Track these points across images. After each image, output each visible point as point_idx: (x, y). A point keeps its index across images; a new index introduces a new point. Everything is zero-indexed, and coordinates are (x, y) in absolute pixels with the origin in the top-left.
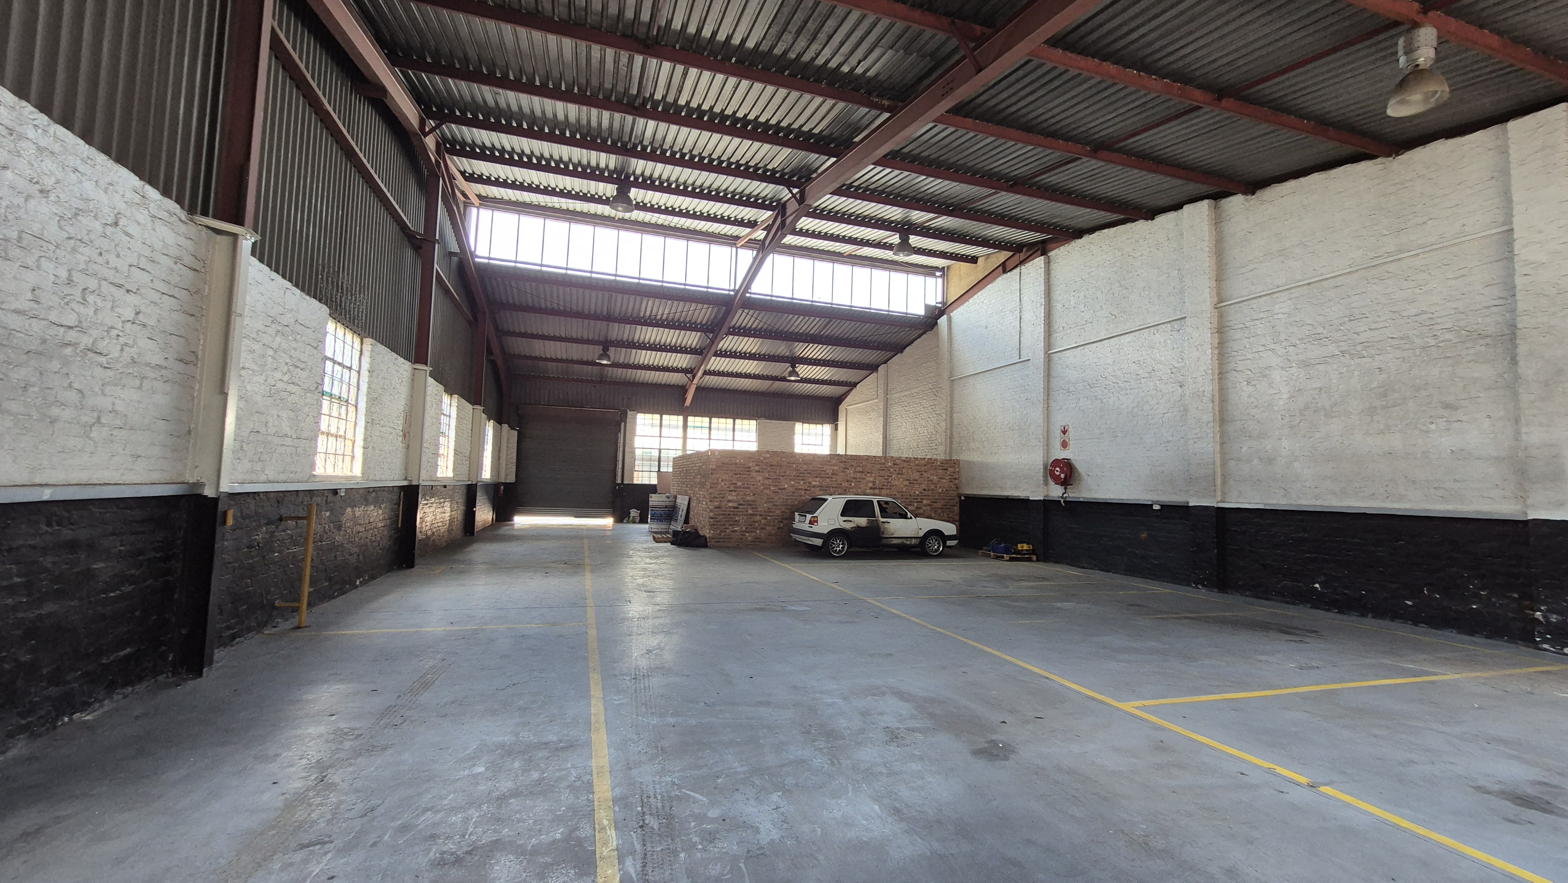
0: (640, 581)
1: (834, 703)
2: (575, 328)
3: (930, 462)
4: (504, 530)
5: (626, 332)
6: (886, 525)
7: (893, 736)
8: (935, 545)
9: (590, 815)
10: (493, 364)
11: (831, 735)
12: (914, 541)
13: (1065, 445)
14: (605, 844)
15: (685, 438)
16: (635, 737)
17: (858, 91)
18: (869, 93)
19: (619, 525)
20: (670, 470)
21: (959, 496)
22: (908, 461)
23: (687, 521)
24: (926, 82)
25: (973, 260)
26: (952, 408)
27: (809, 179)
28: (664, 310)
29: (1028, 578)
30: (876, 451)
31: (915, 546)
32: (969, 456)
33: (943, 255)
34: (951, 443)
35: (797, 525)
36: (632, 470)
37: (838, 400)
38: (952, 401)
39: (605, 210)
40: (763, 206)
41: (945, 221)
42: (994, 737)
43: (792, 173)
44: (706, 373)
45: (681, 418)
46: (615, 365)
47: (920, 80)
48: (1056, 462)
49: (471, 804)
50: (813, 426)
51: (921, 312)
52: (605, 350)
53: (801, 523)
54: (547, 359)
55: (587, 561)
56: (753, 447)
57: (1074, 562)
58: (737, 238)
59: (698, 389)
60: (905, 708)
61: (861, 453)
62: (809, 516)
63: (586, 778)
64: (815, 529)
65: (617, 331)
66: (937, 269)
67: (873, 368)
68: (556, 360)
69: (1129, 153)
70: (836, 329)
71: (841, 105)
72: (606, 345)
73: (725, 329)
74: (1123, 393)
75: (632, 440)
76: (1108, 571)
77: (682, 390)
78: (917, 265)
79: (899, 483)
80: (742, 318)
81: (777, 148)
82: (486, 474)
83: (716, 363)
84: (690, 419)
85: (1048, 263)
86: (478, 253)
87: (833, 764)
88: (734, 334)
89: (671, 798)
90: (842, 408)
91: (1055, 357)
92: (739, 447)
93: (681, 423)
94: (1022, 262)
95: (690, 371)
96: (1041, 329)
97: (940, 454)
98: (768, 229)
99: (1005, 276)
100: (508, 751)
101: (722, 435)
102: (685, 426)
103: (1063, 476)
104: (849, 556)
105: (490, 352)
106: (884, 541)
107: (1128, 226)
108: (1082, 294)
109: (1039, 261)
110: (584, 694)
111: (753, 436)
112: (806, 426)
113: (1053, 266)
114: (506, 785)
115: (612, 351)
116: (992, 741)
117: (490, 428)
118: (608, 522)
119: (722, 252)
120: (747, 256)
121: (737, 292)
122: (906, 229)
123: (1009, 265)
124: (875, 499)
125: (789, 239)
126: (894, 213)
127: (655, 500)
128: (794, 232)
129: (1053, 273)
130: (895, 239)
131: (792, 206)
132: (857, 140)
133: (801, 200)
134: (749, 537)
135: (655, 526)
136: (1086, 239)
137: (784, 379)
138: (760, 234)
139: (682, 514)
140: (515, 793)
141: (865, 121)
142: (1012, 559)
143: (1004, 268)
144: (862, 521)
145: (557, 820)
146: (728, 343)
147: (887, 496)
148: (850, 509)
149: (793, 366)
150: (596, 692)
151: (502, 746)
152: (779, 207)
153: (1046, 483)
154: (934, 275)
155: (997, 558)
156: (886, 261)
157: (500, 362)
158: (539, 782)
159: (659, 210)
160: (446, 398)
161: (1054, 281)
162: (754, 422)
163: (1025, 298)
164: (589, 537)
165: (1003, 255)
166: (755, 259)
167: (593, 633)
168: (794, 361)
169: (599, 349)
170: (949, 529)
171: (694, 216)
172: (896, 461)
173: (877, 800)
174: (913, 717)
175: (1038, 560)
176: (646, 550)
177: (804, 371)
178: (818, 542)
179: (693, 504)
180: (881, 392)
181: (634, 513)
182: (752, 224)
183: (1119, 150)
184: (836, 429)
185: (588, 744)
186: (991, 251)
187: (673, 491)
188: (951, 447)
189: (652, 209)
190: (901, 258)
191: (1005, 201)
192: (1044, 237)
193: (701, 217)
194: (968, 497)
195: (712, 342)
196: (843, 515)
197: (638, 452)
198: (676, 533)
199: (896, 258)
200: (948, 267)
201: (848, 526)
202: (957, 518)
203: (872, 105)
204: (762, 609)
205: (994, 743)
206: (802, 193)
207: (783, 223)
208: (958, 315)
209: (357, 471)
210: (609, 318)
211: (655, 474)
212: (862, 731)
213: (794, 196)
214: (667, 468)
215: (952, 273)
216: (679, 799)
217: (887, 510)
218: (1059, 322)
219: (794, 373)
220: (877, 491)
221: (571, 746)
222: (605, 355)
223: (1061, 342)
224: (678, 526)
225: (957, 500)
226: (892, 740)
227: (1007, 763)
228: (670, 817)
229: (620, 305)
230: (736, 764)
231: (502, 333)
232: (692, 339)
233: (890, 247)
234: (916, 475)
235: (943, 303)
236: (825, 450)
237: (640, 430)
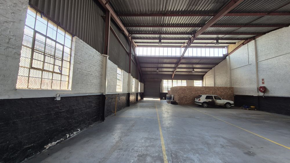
0: (166, 110)
1: (208, 138)
2: (153, 65)
3: (226, 88)
4: (142, 101)
5: (160, 65)
6: (216, 101)
7: (223, 146)
8: (228, 106)
9: (162, 152)
10: (140, 72)
11: (208, 144)
12: (223, 105)
13: (263, 83)
14: (165, 158)
15: (172, 84)
16: (168, 139)
17: (206, 13)
18: (208, 13)
19: (161, 100)
20: (170, 90)
21: (234, 95)
22: (220, 87)
23: (173, 99)
24: (222, 8)
25: (235, 43)
26: (231, 76)
27: (196, 33)
28: (168, 61)
29: (254, 114)
30: (213, 85)
31: (223, 106)
32: (235, 86)
33: (227, 43)
34: (231, 83)
35: (196, 101)
36: (163, 90)
37: (203, 75)
38: (231, 74)
39: (157, 44)
40: (186, 39)
41: (227, 36)
42: (250, 150)
43: (192, 32)
44: (176, 72)
45: (171, 80)
46: (159, 71)
47: (220, 8)
48: (261, 87)
49: (142, 147)
50: (198, 81)
51: (222, 56)
52: (158, 69)
53: (197, 100)
54: (148, 71)
55: (156, 106)
56: (186, 85)
57: (268, 111)
58: (181, 46)
59: (175, 75)
60: (225, 141)
61: (209, 86)
62: (198, 99)
63: (160, 145)
64: (200, 101)
66: (225, 46)
67: (211, 68)
68: (150, 71)
69: (279, 12)
70: (202, 61)
71: (202, 17)
72: (158, 68)
73: (179, 63)
74: (281, 70)
75: (163, 85)
76: (279, 114)
77: (172, 75)
78: (220, 46)
79: (218, 92)
80: (182, 61)
81: (189, 28)
82: (139, 91)
83: (178, 70)
84: (173, 80)
85: (256, 41)
86: (137, 54)
87: (209, 150)
88: (181, 64)
89: (176, 152)
90: (204, 77)
91: (259, 63)
92: (183, 85)
93: (171, 81)
94: (248, 42)
95: (173, 72)
96: (254, 57)
97: (228, 86)
98: (187, 43)
99: (243, 46)
100: (147, 139)
101: (179, 83)
102: (172, 82)
103: (263, 90)
104: (208, 107)
106: (216, 105)
107: (280, 29)
108: (266, 47)
109: (253, 41)
110: (159, 130)
111: (186, 83)
112: (196, 81)
113: (257, 42)
114: (147, 144)
115: (159, 69)
116: (249, 151)
117: (139, 83)
118: (159, 99)
119: (178, 49)
120: (183, 49)
121: (181, 56)
122: (217, 39)
123: (244, 43)
124: (213, 96)
125: (192, 45)
126: (215, 36)
127: (167, 95)
128: (193, 43)
129: (257, 44)
130: (215, 41)
131: (192, 38)
132: (206, 23)
133: (194, 37)
134: (186, 103)
135: (168, 100)
136: (267, 34)
137: (191, 72)
138: (186, 45)
139: (172, 98)
140: (149, 146)
141: (208, 19)
142: (249, 110)
143: (243, 44)
144: (210, 100)
145: (156, 152)
146: (180, 66)
147: (216, 95)
148: (207, 98)
149: (193, 69)
150: (161, 130)
152: (189, 39)
153: (258, 92)
154: (224, 48)
155: (245, 109)
156: (213, 46)
158: (153, 145)
159: (166, 43)
160: (133, 79)
161: (257, 45)
162: (186, 81)
163: (249, 50)
164: (156, 102)
165: (243, 41)
166: (185, 50)
167: (159, 119)
168: (193, 68)
169: (157, 69)
170: (232, 102)
171: (173, 43)
172: (217, 88)
173: (221, 159)
174: (227, 143)
175: (257, 110)
176: (167, 105)
177: (195, 70)
178: (201, 104)
179: (175, 96)
180: (213, 73)
181: (164, 98)
182: (184, 43)
183: (276, 12)
184: (203, 81)
185: (160, 139)
186: (239, 41)
187: (171, 94)
188: (231, 85)
189: (165, 43)
190: (217, 45)
191: (243, 29)
192: (254, 35)
194: (236, 95)
195: (177, 66)
196: (206, 99)
197: (164, 87)
198: (171, 102)
199: (215, 45)
200: (228, 46)
201: (207, 101)
202: (234, 100)
203: (209, 16)
204: (190, 117)
205: (250, 152)
206: (194, 35)
207: (190, 42)
208: (231, 56)
209: (122, 91)
210: (158, 63)
211: (167, 91)
212: (215, 144)
213: (192, 36)
214: (169, 90)
215: (229, 47)
216: (178, 152)
217: (216, 98)
218: (260, 54)
219: (193, 71)
220: (213, 94)
221: (157, 139)
222: (158, 70)
223: (260, 59)
224: (172, 100)
225: (233, 96)
226: (222, 147)
227: (254, 157)
228: (177, 155)
229: (160, 61)
230: (188, 147)
231: (141, 67)
232: (173, 66)
233: (214, 43)
234: (223, 91)
235: (227, 53)
236: (201, 86)
237: (164, 83)
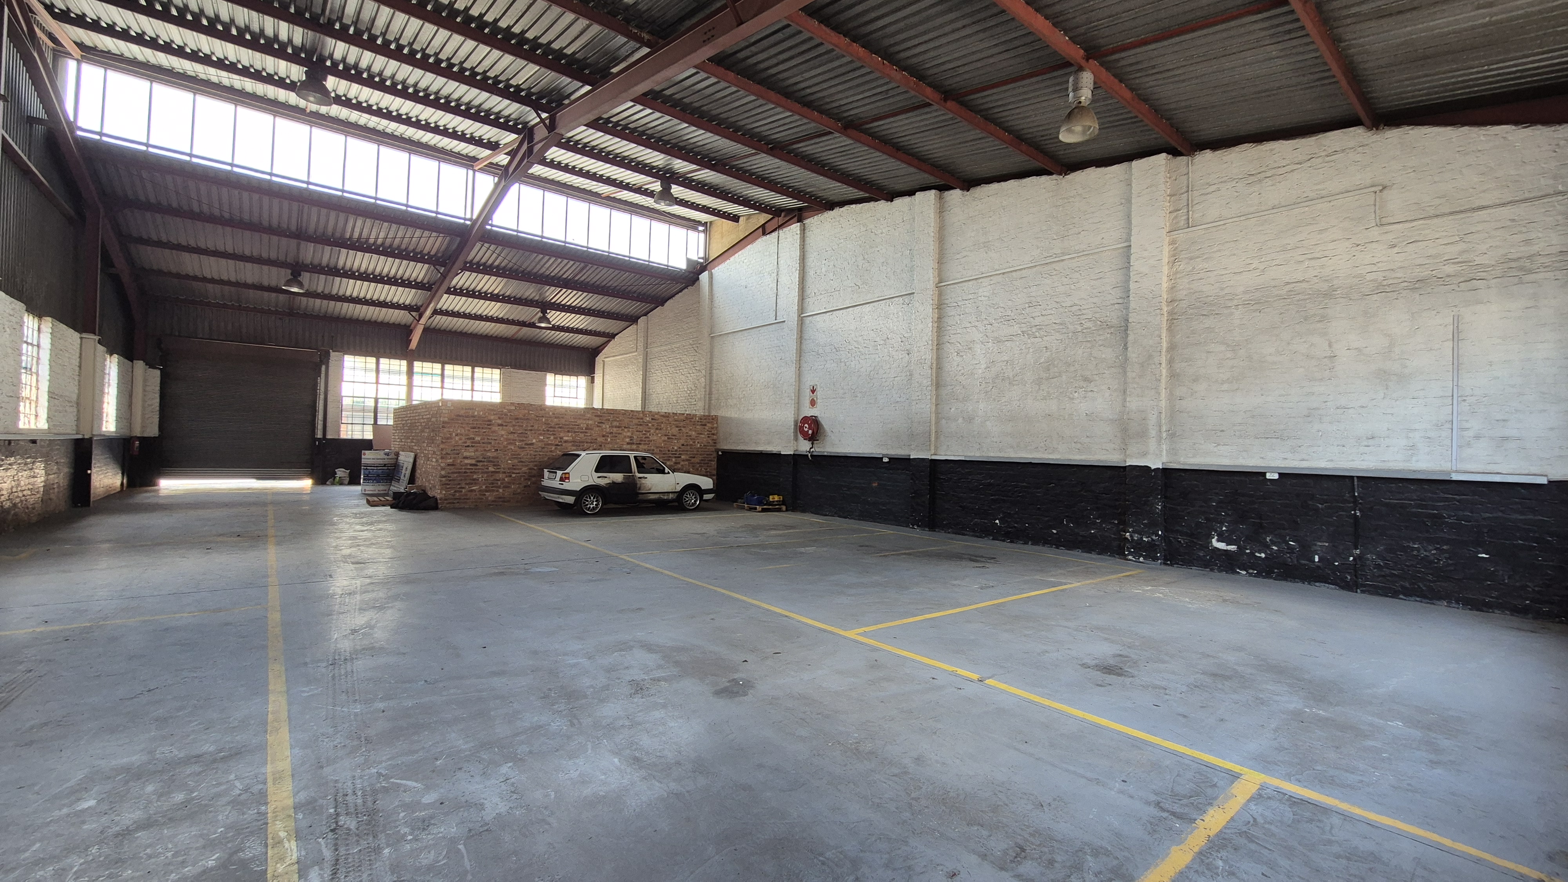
0: (347, 552)
1: (578, 664)
2: (249, 244)
3: (689, 418)
4: (143, 497)
5: (326, 255)
6: (643, 481)
7: (638, 688)
8: (692, 499)
9: (261, 828)
10: (115, 280)
11: (571, 695)
12: (671, 496)
13: (813, 403)
14: (282, 859)
15: (410, 386)
16: (331, 731)
17: (615, 16)
18: (627, 21)
19: (321, 488)
20: (391, 422)
21: (717, 451)
22: (666, 416)
23: (412, 480)
24: (688, 23)
25: (735, 218)
26: (711, 364)
27: (560, 105)
28: (379, 233)
29: (775, 527)
30: (635, 405)
31: (672, 501)
32: (727, 412)
33: (705, 209)
34: (710, 399)
35: (546, 482)
36: (338, 423)
37: (596, 351)
38: (711, 358)
39: (292, 98)
40: (506, 127)
41: (706, 175)
42: (736, 676)
43: (541, 95)
44: (436, 312)
45: (404, 363)
46: (309, 294)
47: (682, 20)
48: (805, 419)
50: (566, 378)
51: (683, 265)
52: (296, 274)
53: (551, 480)
54: (204, 279)
55: (271, 532)
56: (497, 398)
57: (817, 511)
58: (474, 159)
59: (427, 330)
60: (651, 659)
61: (619, 406)
62: (559, 473)
63: (256, 789)
64: (567, 486)
65: (310, 253)
66: (699, 223)
67: (633, 319)
68: (221, 282)
69: (873, 135)
70: (591, 275)
71: (596, 28)
72: (297, 270)
73: (459, 263)
74: (863, 357)
75: (337, 387)
76: (845, 518)
77: (406, 330)
78: (679, 217)
79: (657, 438)
80: (480, 252)
81: (521, 62)
82: (109, 425)
83: (448, 302)
84: (416, 364)
85: (803, 230)
86: (80, 123)
87: (572, 725)
88: (472, 270)
89: (375, 792)
90: (599, 359)
91: (807, 320)
92: (479, 397)
93: (405, 368)
94: (780, 227)
95: (416, 309)
96: (795, 293)
97: (698, 409)
98: (512, 154)
99: (764, 238)
100: (138, 774)
101: (458, 383)
102: (410, 372)
103: (810, 432)
104: (603, 513)
105: (107, 262)
106: (641, 497)
107: (872, 204)
108: (832, 264)
109: (795, 227)
110: (260, 689)
111: (497, 386)
112: (559, 377)
113: (808, 234)
114: (129, 816)
115: (305, 277)
116: (733, 680)
117: (112, 367)
118: (306, 484)
119: (454, 174)
120: (486, 183)
121: (474, 222)
122: (668, 177)
123: (769, 227)
124: (632, 455)
125: (537, 170)
126: (656, 158)
127: (368, 457)
128: (543, 162)
129: (808, 241)
130: (657, 186)
131: (541, 133)
132: (615, 70)
133: (551, 127)
134: (490, 496)
135: (370, 488)
136: (837, 211)
137: (532, 325)
138: (503, 159)
139: (406, 473)
140: (147, 824)
141: (623, 52)
142: (764, 510)
143: (764, 230)
144: (618, 477)
145: (211, 845)
146: (464, 279)
147: (645, 451)
148: (605, 465)
149: (544, 312)
150: (277, 684)
151: (127, 769)
152: (526, 132)
153: (796, 439)
154: (696, 229)
155: (750, 509)
156: (648, 209)
157: (126, 278)
158: (185, 804)
159: (368, 110)
160: (30, 322)
161: (808, 247)
162: (497, 372)
163: (781, 262)
164: (273, 503)
165: (763, 218)
166: (497, 185)
167: (275, 617)
168: (545, 306)
169: (286, 273)
170: (706, 483)
171: (417, 124)
172: (654, 416)
173: (617, 753)
174: (660, 667)
175: (787, 510)
176: (361, 515)
177: (556, 317)
178: (570, 500)
179: (420, 462)
180: (641, 345)
181: (341, 473)
182: (494, 146)
183: (866, 132)
184: (593, 381)
185: (262, 747)
186: (752, 211)
187: (395, 446)
188: (710, 403)
189: (358, 107)
190: (662, 207)
191: (765, 163)
192: (801, 204)
193: (427, 127)
194: (726, 453)
195: (444, 276)
196: (597, 471)
197: (346, 402)
198: (396, 495)
199: (657, 206)
200: (711, 222)
201: (602, 482)
202: (715, 472)
203: (631, 36)
204: (502, 573)
205: (735, 681)
206: (552, 119)
207: (530, 150)
208: (720, 272)
210: (301, 235)
211: (369, 428)
212: (606, 687)
213: (542, 121)
214: (386, 420)
215: (715, 229)
216: (386, 790)
217: (642, 465)
218: (812, 287)
219: (544, 319)
220: (634, 447)
221: (236, 754)
222: (295, 279)
223: (812, 307)
224: (400, 487)
225: (715, 455)
226: (636, 692)
227: (745, 698)
228: (372, 813)
229: (314, 219)
230: (461, 742)
231: (126, 239)
232: (418, 271)
233: (650, 194)
234: (675, 431)
235: (705, 258)
236: (580, 403)
237: (347, 374)
